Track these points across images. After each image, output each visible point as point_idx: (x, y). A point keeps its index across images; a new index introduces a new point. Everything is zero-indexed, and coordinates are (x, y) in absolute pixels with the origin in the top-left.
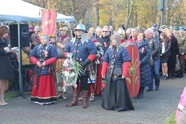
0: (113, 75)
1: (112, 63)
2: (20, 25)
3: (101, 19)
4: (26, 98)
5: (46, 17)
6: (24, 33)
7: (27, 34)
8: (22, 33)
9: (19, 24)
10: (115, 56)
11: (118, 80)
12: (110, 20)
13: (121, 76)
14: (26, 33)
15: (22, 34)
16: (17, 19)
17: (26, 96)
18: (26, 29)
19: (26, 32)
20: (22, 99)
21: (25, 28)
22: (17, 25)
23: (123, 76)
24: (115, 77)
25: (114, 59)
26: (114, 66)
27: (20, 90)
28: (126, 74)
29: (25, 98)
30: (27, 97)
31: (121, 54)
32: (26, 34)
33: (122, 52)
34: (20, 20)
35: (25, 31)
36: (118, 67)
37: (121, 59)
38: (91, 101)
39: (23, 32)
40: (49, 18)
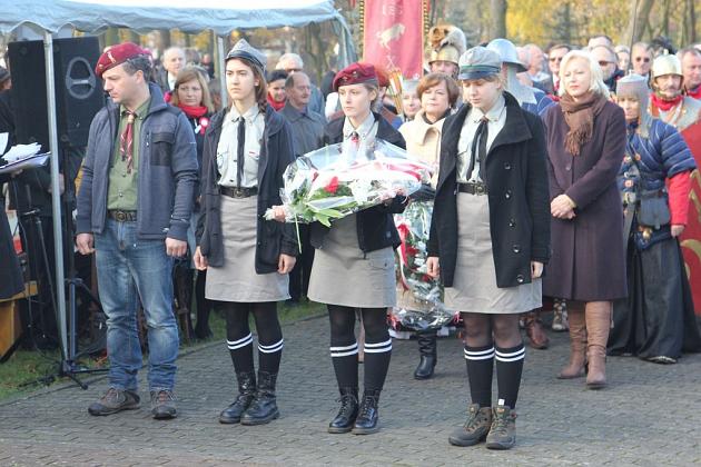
0: (635, 225)
1: (629, 183)
2: (56, 42)
3: (525, 10)
4: (90, 387)
5: (384, 13)
6: (76, 82)
7: (93, 85)
8: (70, 82)
9: (49, 40)
10: (634, 160)
11: (658, 242)
12: (560, 14)
13: (667, 227)
14: (85, 81)
15: (69, 88)
16: (42, 16)
17: (89, 380)
18: (86, 61)
19: (87, 75)
20: (69, 392)
21: (79, 59)
22: (40, 45)
23: (674, 228)
24: (645, 234)
25: (634, 167)
26: (638, 196)
27: (63, 353)
28: (686, 218)
29: (85, 388)
30: (91, 382)
31: (658, 148)
32: (88, 86)
33: (661, 139)
34: (53, 22)
35: (80, 71)
36: (651, 196)
37: (657, 164)
38: (562, 331)
39: (74, 76)
40: (398, 19)
